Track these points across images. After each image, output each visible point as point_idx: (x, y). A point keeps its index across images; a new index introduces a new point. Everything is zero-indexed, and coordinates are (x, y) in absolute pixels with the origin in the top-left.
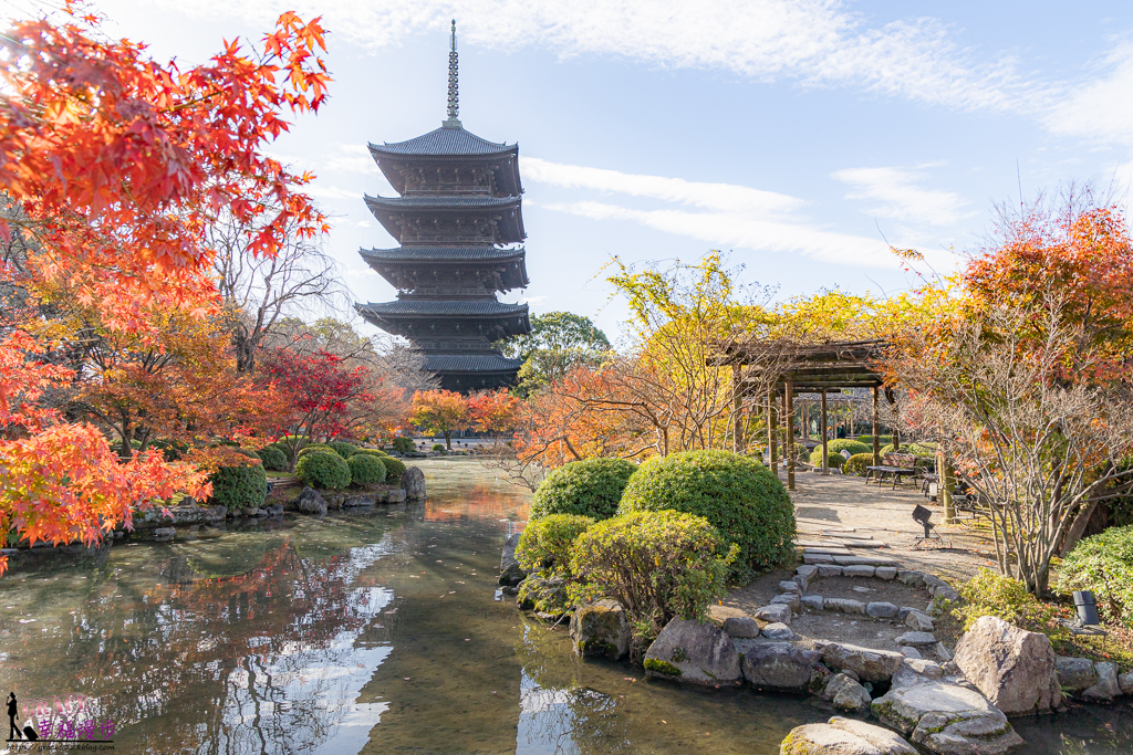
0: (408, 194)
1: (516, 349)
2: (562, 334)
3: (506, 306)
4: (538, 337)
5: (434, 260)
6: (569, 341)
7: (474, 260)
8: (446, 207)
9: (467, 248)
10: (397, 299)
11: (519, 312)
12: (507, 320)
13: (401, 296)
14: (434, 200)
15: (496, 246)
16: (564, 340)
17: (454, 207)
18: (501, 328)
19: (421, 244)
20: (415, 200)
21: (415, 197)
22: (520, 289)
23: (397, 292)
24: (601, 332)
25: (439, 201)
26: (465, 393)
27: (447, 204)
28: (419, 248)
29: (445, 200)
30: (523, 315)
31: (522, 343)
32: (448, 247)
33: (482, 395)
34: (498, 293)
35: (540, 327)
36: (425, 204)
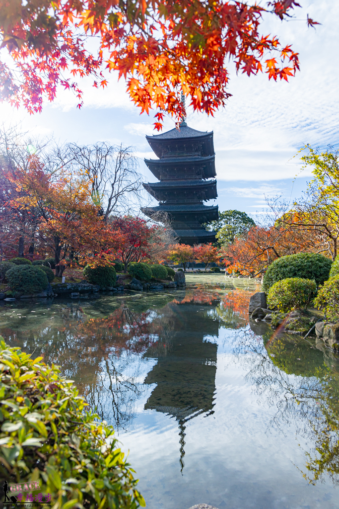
0: (163, 157)
1: (211, 227)
2: (233, 220)
3: (208, 207)
4: (222, 222)
5: (175, 187)
6: (236, 223)
7: (193, 186)
8: (180, 162)
9: (190, 181)
10: (159, 205)
11: (214, 209)
12: (208, 213)
13: (160, 204)
14: (175, 160)
15: (203, 180)
16: (234, 223)
17: (184, 162)
18: (205, 217)
19: (169, 180)
20: (166, 160)
21: (166, 159)
22: (213, 200)
23: (158, 202)
24: (251, 219)
25: (177, 160)
26: (192, 245)
27: (181, 161)
28: (168, 182)
29: (179, 159)
30: (215, 211)
31: (214, 225)
32: (182, 181)
33: (199, 246)
34: (203, 201)
35: (223, 217)
36: (171, 161)
